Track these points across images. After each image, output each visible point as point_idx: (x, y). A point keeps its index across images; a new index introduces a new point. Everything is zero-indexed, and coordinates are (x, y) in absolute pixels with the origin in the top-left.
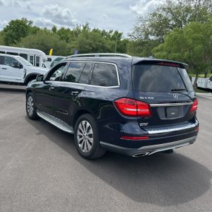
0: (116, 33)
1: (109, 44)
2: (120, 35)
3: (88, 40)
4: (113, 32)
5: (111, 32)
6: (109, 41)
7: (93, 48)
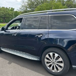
0: (12, 8)
1: (11, 13)
2: (14, 9)
3: (1, 11)
4: (11, 8)
5: (10, 8)
6: (10, 12)
7: (4, 14)
